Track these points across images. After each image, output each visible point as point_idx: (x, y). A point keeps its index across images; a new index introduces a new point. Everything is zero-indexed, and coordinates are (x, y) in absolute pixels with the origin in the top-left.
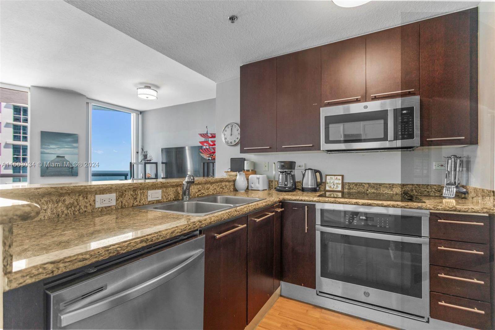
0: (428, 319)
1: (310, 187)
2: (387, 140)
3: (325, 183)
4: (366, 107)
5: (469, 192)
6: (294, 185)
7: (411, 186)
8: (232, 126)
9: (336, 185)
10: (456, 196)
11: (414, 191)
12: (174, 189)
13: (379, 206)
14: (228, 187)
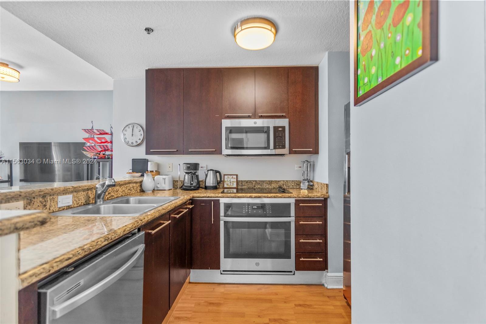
0: (294, 271)
1: (212, 185)
2: (269, 149)
3: (224, 181)
4: (255, 123)
5: (315, 185)
6: (198, 184)
7: (283, 182)
8: (134, 126)
9: (232, 183)
10: (308, 188)
11: (285, 185)
12: (85, 193)
13: (266, 198)
14: (135, 188)
